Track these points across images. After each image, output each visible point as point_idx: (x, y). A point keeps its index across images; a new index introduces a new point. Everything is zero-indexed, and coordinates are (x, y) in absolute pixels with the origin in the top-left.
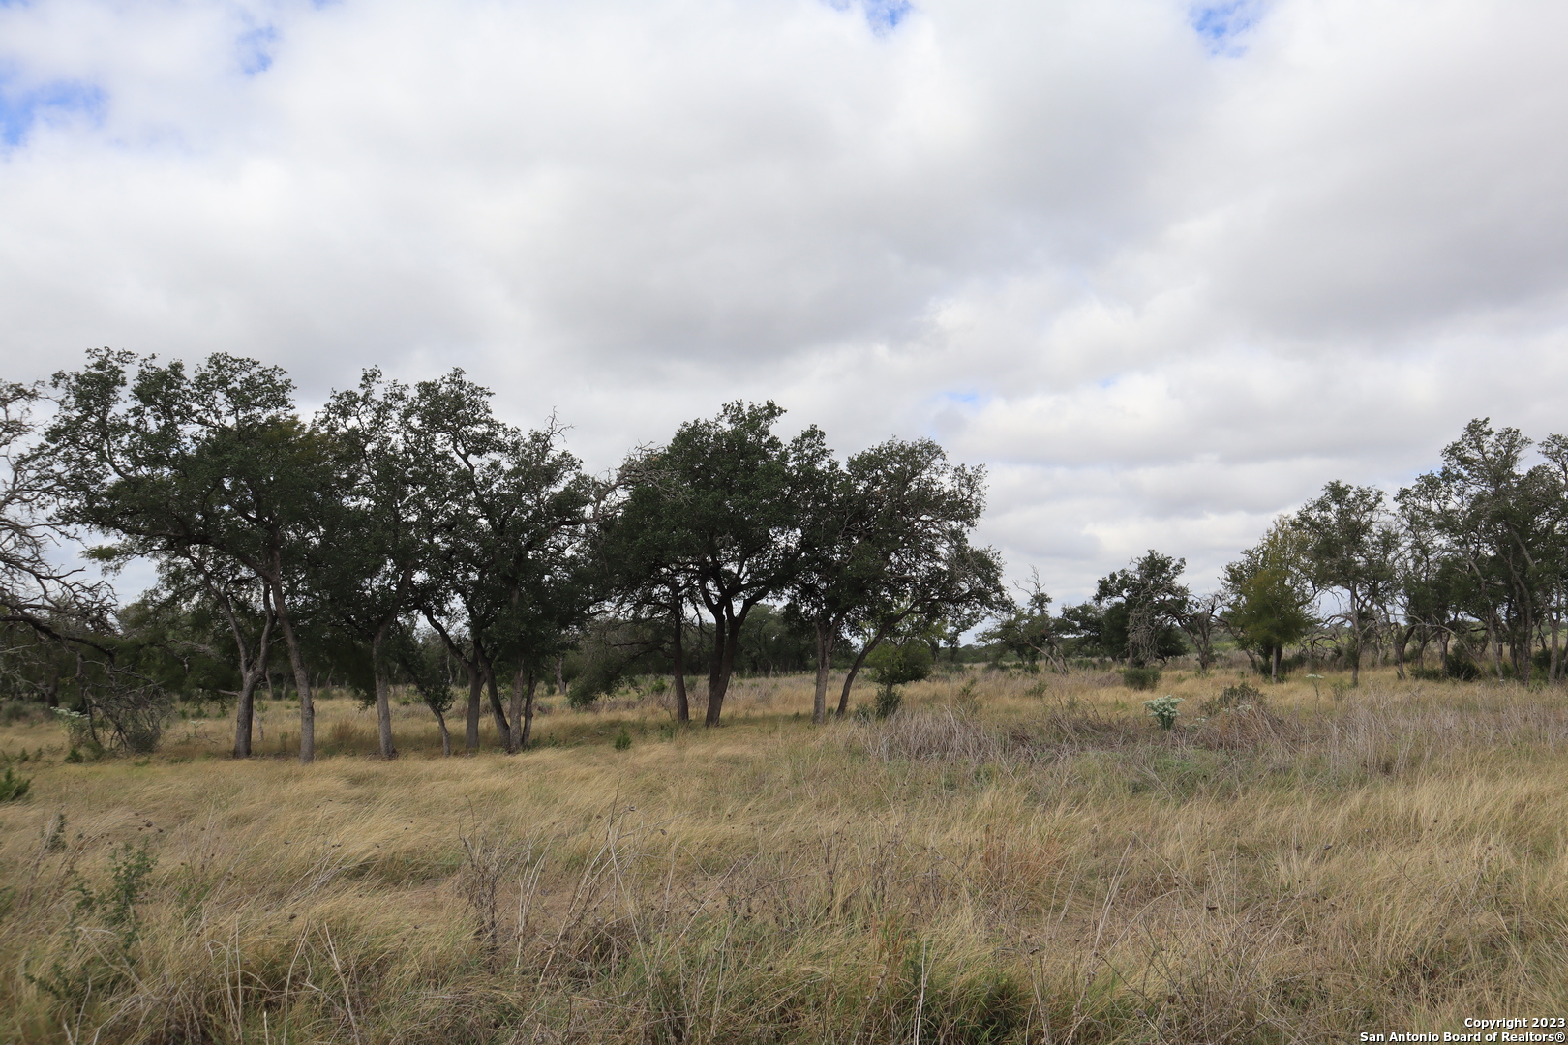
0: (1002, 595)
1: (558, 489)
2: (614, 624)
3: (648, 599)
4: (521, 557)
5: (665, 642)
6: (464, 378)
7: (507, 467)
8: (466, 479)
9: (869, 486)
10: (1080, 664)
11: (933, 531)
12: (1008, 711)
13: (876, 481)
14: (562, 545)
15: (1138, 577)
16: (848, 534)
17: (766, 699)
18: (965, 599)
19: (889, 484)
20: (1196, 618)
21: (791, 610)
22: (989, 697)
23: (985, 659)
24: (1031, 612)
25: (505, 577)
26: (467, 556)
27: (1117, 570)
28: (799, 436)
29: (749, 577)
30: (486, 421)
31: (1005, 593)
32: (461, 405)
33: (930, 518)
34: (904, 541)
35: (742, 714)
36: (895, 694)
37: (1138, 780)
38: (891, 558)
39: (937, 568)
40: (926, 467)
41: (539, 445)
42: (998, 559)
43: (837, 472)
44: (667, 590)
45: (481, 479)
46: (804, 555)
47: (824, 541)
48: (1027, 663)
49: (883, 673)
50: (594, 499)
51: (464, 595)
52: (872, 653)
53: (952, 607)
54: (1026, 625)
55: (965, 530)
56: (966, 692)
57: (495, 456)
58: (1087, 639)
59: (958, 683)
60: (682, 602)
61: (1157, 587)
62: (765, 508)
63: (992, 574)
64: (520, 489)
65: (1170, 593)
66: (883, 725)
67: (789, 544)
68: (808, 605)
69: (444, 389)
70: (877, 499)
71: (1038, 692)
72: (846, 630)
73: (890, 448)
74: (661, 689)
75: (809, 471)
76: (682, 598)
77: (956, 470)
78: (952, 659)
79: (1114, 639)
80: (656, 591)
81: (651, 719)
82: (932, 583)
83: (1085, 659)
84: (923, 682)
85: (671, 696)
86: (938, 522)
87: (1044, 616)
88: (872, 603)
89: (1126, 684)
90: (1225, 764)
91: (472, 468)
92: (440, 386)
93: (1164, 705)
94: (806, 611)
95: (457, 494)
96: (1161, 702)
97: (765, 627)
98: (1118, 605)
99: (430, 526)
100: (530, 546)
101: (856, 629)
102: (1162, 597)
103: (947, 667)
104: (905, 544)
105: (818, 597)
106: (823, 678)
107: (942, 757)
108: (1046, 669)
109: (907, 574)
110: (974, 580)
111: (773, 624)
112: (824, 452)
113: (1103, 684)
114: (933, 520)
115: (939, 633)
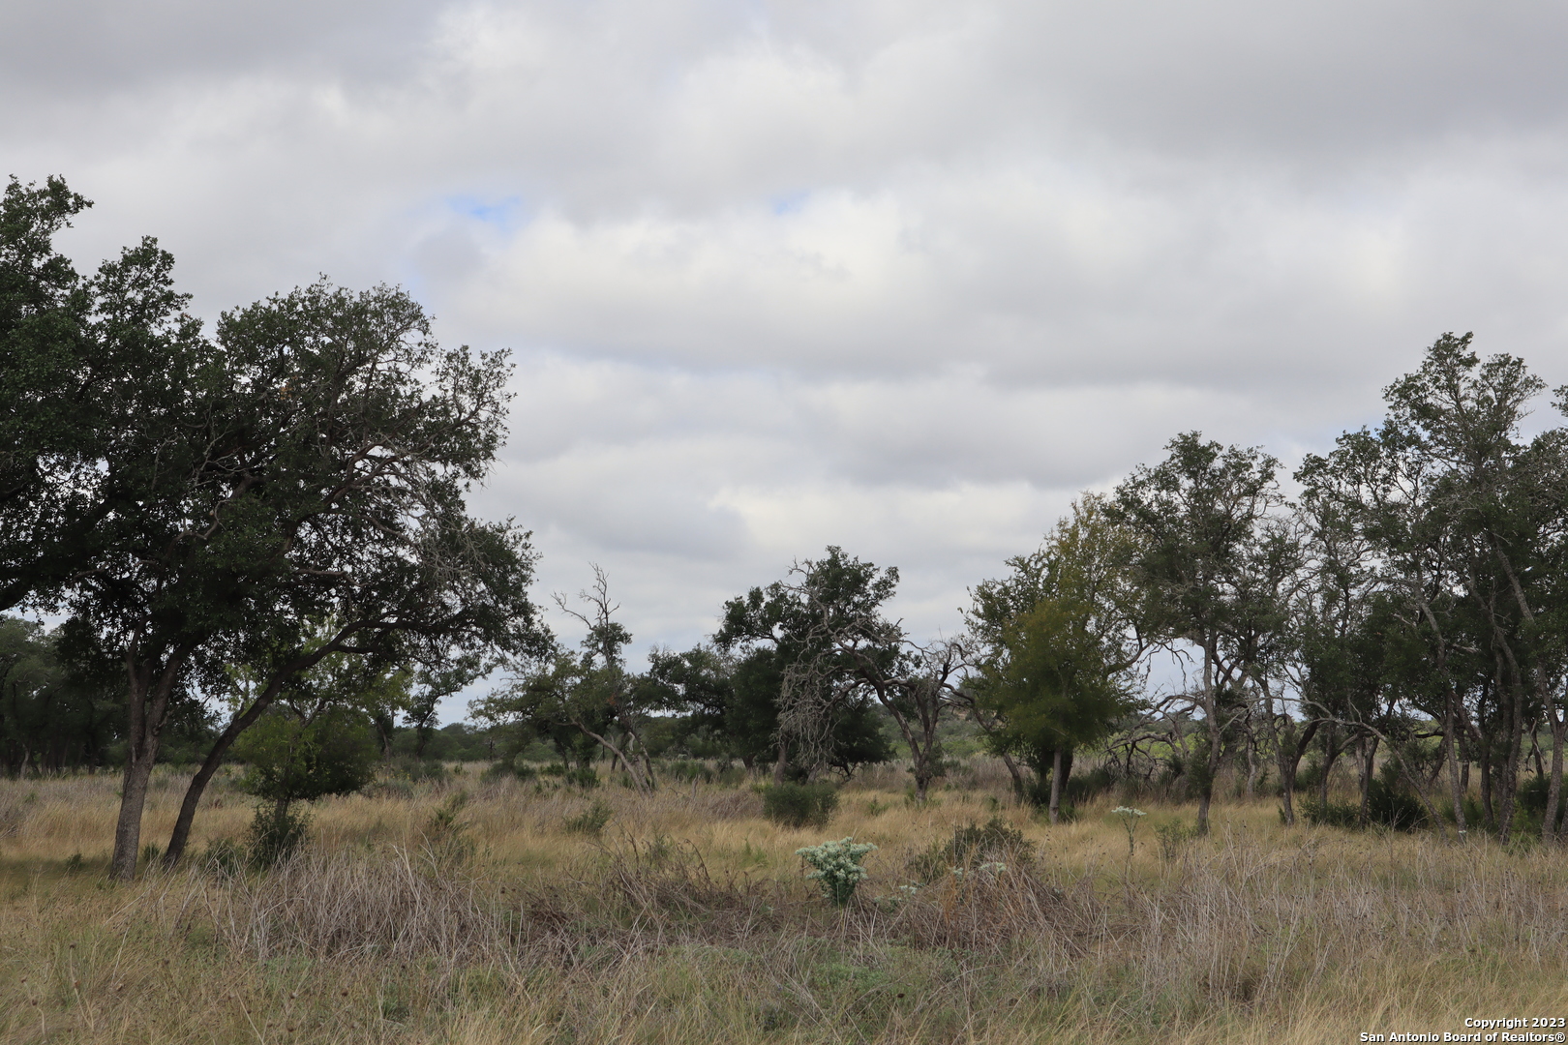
0: (529, 621)
9: (262, 378)
10: (680, 771)
11: (394, 481)
12: (527, 861)
13: (279, 368)
15: (805, 599)
18: (452, 627)
19: (307, 377)
20: (912, 688)
21: (77, 633)
22: (490, 832)
23: (489, 754)
24: (588, 660)
27: (764, 584)
28: (116, 258)
31: (536, 618)
33: (388, 453)
34: (330, 499)
36: (292, 819)
37: (776, 1004)
38: (302, 533)
39: (398, 559)
40: (388, 347)
42: (526, 547)
43: (196, 342)
46: (111, 515)
47: (157, 488)
48: (573, 765)
49: (269, 775)
52: (249, 732)
53: (423, 641)
54: (576, 686)
55: (460, 483)
56: (443, 820)
58: (698, 720)
59: (427, 802)
61: (841, 623)
62: (30, 411)
63: (512, 578)
65: (866, 635)
66: (260, 883)
67: (81, 491)
68: (114, 625)
70: (278, 406)
71: (591, 826)
72: (196, 683)
73: (314, 300)
75: (133, 335)
77: (449, 358)
78: (419, 752)
79: (751, 723)
82: (386, 590)
83: (691, 761)
84: (356, 798)
86: (405, 464)
87: (613, 669)
88: (254, 626)
89: (768, 815)
90: (947, 977)
93: (837, 856)
94: (110, 636)
96: (832, 850)
97: (16, 667)
98: (762, 654)
101: (217, 679)
102: (850, 643)
103: (407, 769)
104: (334, 506)
105: (138, 607)
106: (138, 784)
107: (384, 952)
108: (611, 780)
109: (334, 569)
110: (473, 587)
111: (34, 662)
112: (169, 297)
113: (724, 812)
114: (394, 459)
115: (395, 695)
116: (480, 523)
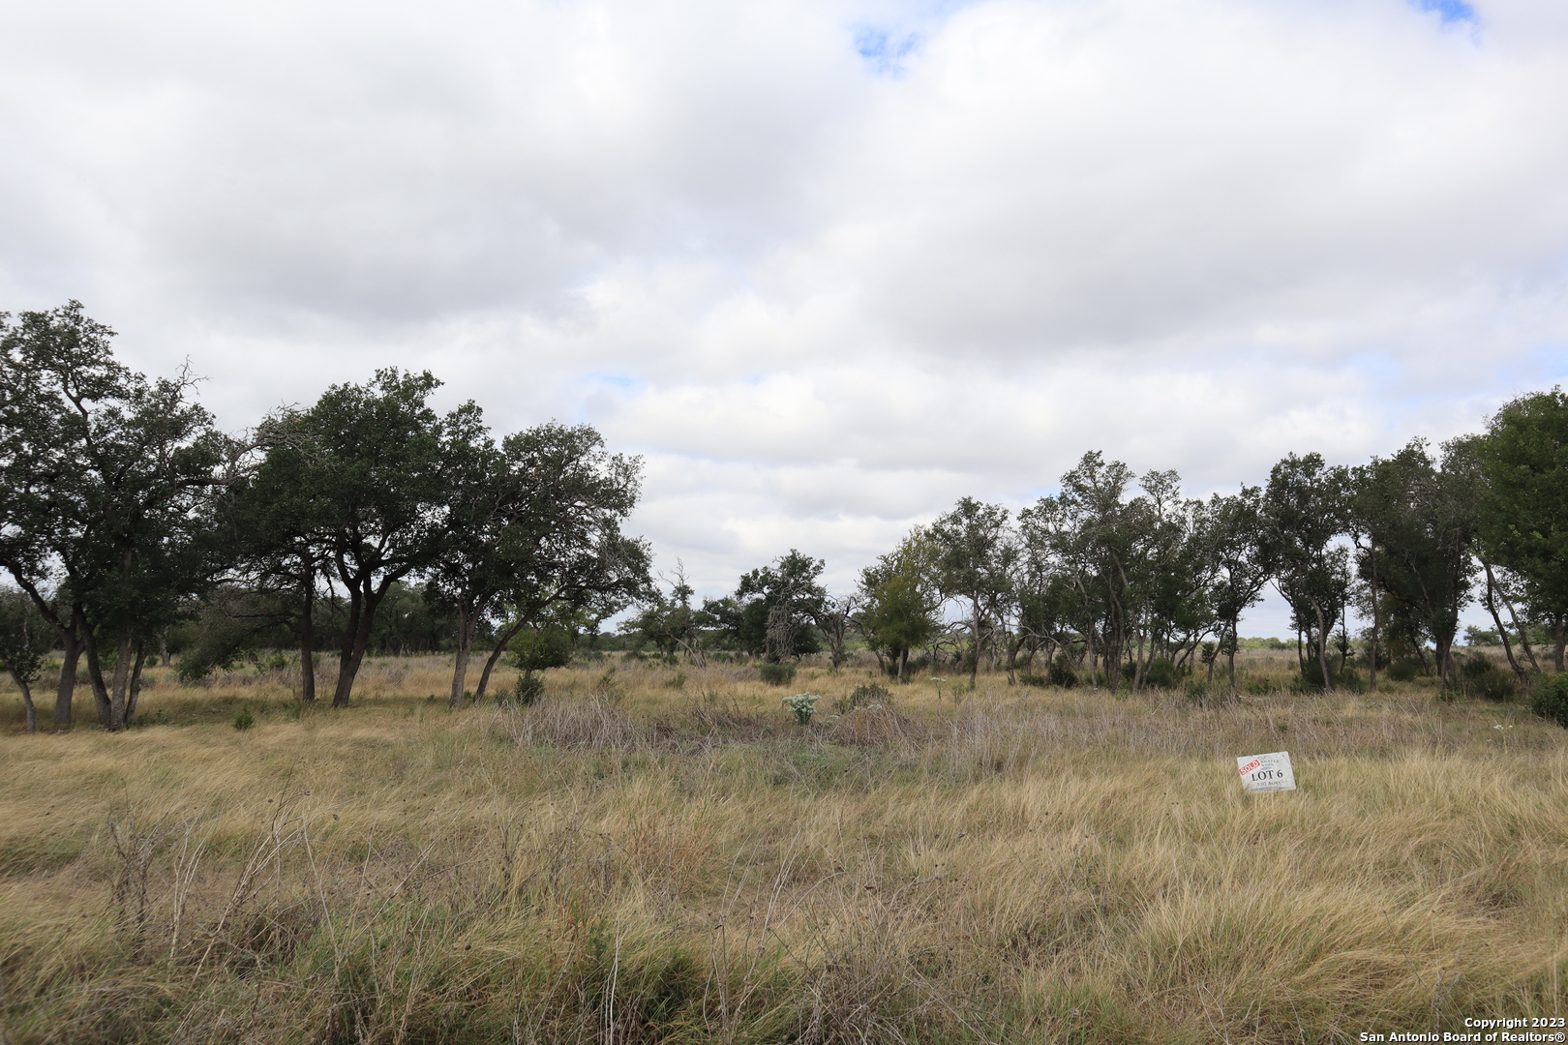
0: (650, 586)
1: (186, 443)
2: (235, 594)
3: (278, 569)
4: (137, 515)
5: (293, 615)
6: (81, 312)
7: (128, 414)
8: (76, 425)
9: (524, 467)
10: (717, 657)
11: (586, 518)
12: (646, 701)
13: (531, 463)
14: (184, 504)
15: (779, 575)
16: (501, 512)
17: (397, 679)
18: (613, 588)
19: (545, 467)
20: (832, 618)
21: (433, 587)
22: (627, 686)
24: (673, 603)
25: (118, 537)
26: (70, 511)
27: (760, 567)
28: (456, 410)
29: (391, 552)
30: (105, 363)
31: (653, 584)
32: (75, 343)
33: (583, 504)
34: (555, 526)
35: (372, 695)
36: (536, 680)
37: (778, 773)
38: (541, 542)
39: (587, 555)
40: (584, 453)
41: (169, 395)
42: (649, 550)
43: (492, 450)
44: (299, 560)
45: (94, 426)
46: (450, 532)
47: (474, 520)
48: (665, 653)
50: (225, 458)
51: (63, 553)
52: (512, 637)
53: (598, 595)
54: (668, 616)
55: (618, 519)
56: (605, 681)
57: (114, 403)
58: (726, 632)
59: (596, 671)
60: (315, 574)
61: (797, 586)
62: (414, 482)
63: (642, 565)
64: (143, 442)
65: (808, 592)
66: (528, 712)
67: (435, 521)
68: (451, 585)
69: (55, 323)
70: (530, 481)
71: (678, 683)
72: (489, 613)
73: (549, 430)
74: (281, 665)
75: (463, 447)
76: (314, 569)
77: (614, 459)
78: (591, 646)
79: (753, 634)
80: (287, 561)
81: (273, 697)
82: (581, 570)
83: (723, 652)
84: (563, 669)
85: (294, 671)
86: (592, 509)
87: (685, 608)
88: (517, 587)
89: (762, 680)
90: (858, 759)
91: (85, 414)
92: (52, 319)
93: (802, 701)
94: (448, 591)
95: (64, 440)
96: (801, 698)
97: (397, 604)
98: (758, 601)
99: (28, 472)
100: (149, 504)
101: (498, 611)
102: (802, 596)
103: (586, 655)
104: (557, 529)
105: (463, 577)
106: (463, 662)
107: (589, 746)
108: (684, 661)
109: (556, 560)
110: (623, 569)
111: (407, 600)
112: (480, 429)
113: (740, 678)
114: (586, 507)
115: (580, 619)
116: (627, 538)
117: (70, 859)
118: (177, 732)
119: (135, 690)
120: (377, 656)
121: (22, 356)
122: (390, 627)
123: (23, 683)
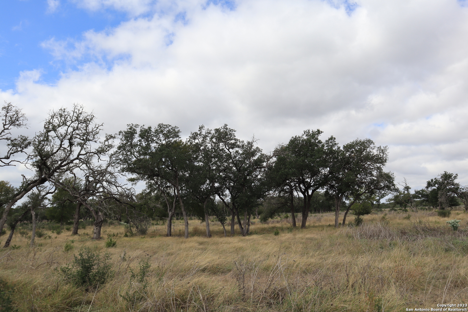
0: (395, 187)
1: (255, 158)
2: (273, 198)
3: (283, 190)
4: (245, 178)
5: (288, 203)
6: (227, 127)
7: (241, 152)
8: (229, 156)
9: (350, 154)
10: (421, 209)
11: (371, 167)
12: (398, 224)
13: (352, 152)
14: (257, 174)
15: (441, 180)
16: (344, 168)
17: (319, 220)
18: (383, 188)
19: (356, 153)
20: (463, 194)
21: (327, 192)
22: (391, 219)
23: (389, 207)
24: (404, 192)
25: (241, 184)
26: (230, 178)
27: (433, 178)
28: (328, 139)
29: (313, 183)
30: (234, 139)
31: (396, 186)
32: (227, 135)
33: (370, 163)
34: (362, 171)
35: (312, 225)
36: (361, 218)
37: (447, 247)
38: (358, 176)
39: (373, 179)
40: (368, 147)
41: (250, 145)
42: (393, 175)
43: (340, 150)
44: (288, 187)
45: (233, 156)
46: (330, 176)
47: (336, 171)
48: (403, 208)
49: (356, 212)
50: (266, 161)
51: (229, 190)
52: (352, 206)
53: (378, 191)
54: (403, 196)
55: (382, 167)
56: (383, 218)
57: (237, 149)
58: (423, 201)
59: (380, 215)
60: (293, 191)
61: (448, 184)
62: (318, 162)
63: (391, 180)
64: (245, 159)
65: (453, 185)
66: (358, 228)
67: (325, 172)
68: (332, 191)
69: (222, 130)
70: (353, 158)
71: (408, 218)
72: (344, 199)
73: (356, 142)
74: (287, 217)
75: (331, 150)
76: (293, 189)
77: (378, 148)
78: (378, 207)
79: (433, 201)
80: (285, 188)
81: (285, 226)
82: (371, 183)
83: (423, 207)
84: (369, 215)
85: (290, 219)
86: (373, 164)
87: (408, 193)
88: (352, 190)
89: (439, 216)
91: (231, 153)
92: (221, 130)
93: (454, 222)
94: (331, 193)
95: (227, 160)
96: (453, 221)
97: (318, 198)
98: (434, 189)
99: (219, 170)
100: (248, 175)
101: (347, 198)
102: (450, 187)
103: (377, 210)
104: (362, 172)
105: (335, 188)
106: (338, 214)
107: (378, 239)
108: (410, 210)
109: (363, 181)
110: (385, 182)
111: (321, 197)
112: (335, 144)
113: (432, 215)
114: (371, 164)
115: (374, 199)
116: (385, 172)
117: (230, 271)
118: (259, 236)
119: (249, 225)
120: (314, 213)
121: (215, 140)
122: (317, 205)
123: (223, 224)
